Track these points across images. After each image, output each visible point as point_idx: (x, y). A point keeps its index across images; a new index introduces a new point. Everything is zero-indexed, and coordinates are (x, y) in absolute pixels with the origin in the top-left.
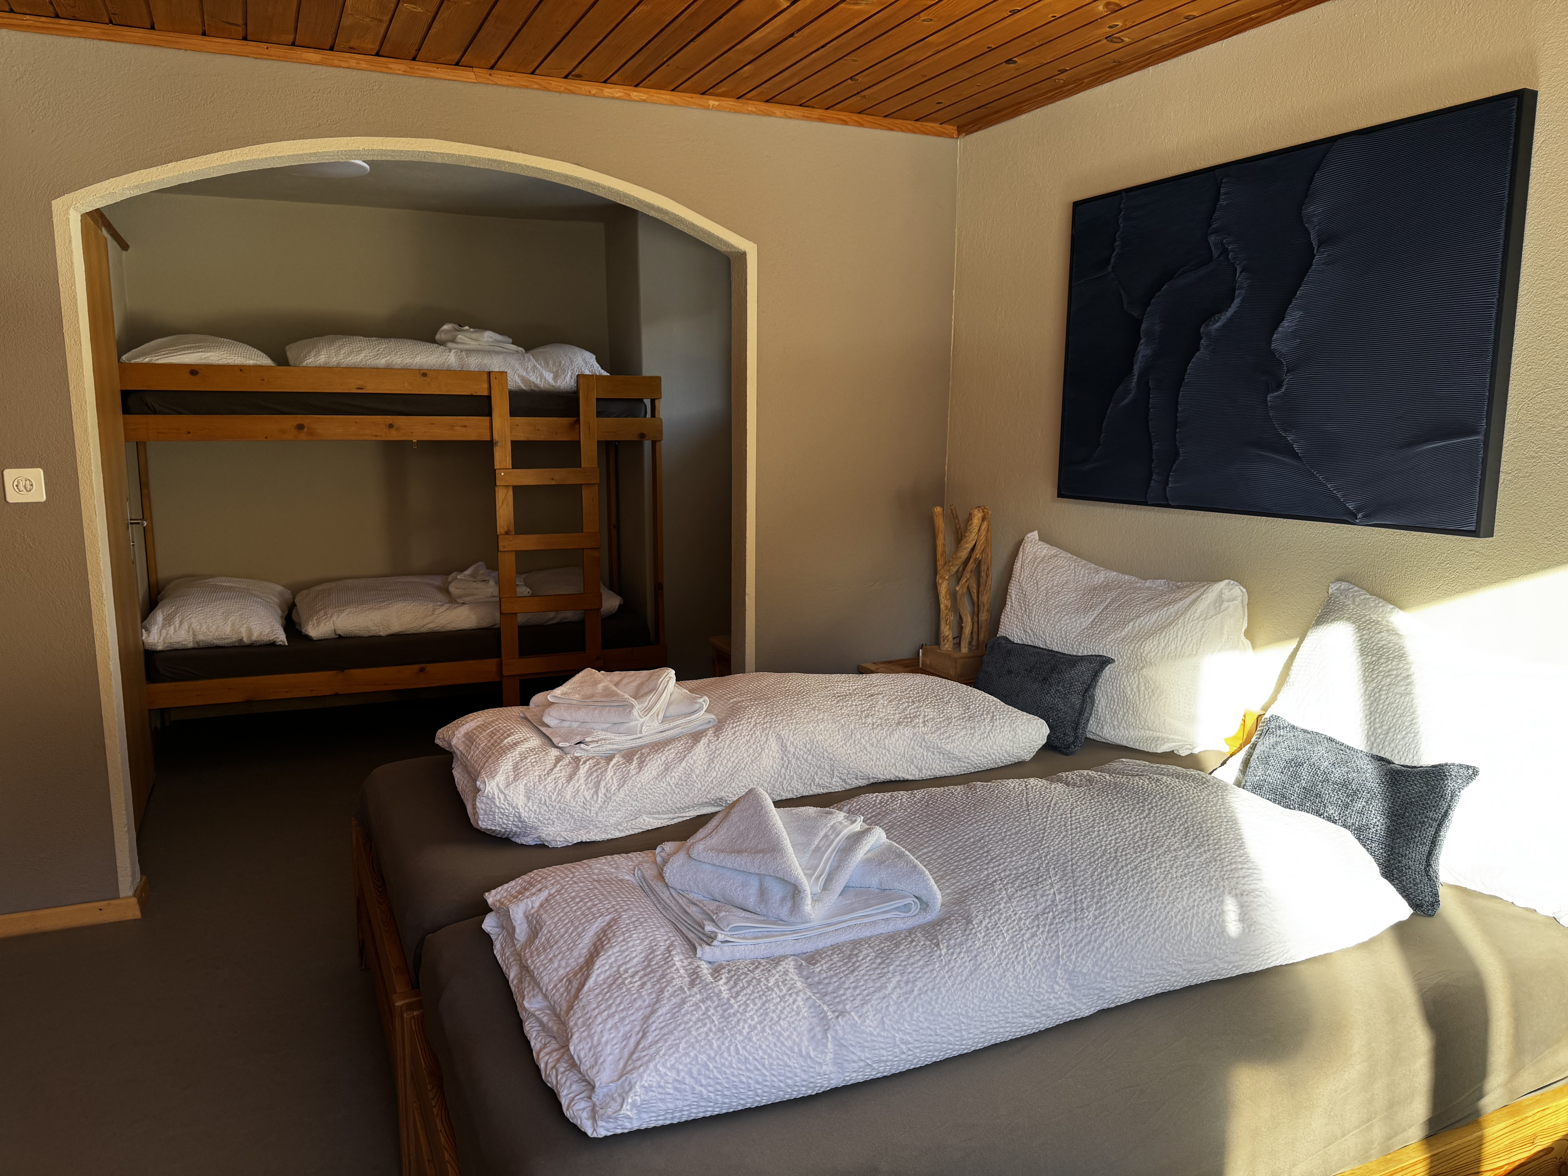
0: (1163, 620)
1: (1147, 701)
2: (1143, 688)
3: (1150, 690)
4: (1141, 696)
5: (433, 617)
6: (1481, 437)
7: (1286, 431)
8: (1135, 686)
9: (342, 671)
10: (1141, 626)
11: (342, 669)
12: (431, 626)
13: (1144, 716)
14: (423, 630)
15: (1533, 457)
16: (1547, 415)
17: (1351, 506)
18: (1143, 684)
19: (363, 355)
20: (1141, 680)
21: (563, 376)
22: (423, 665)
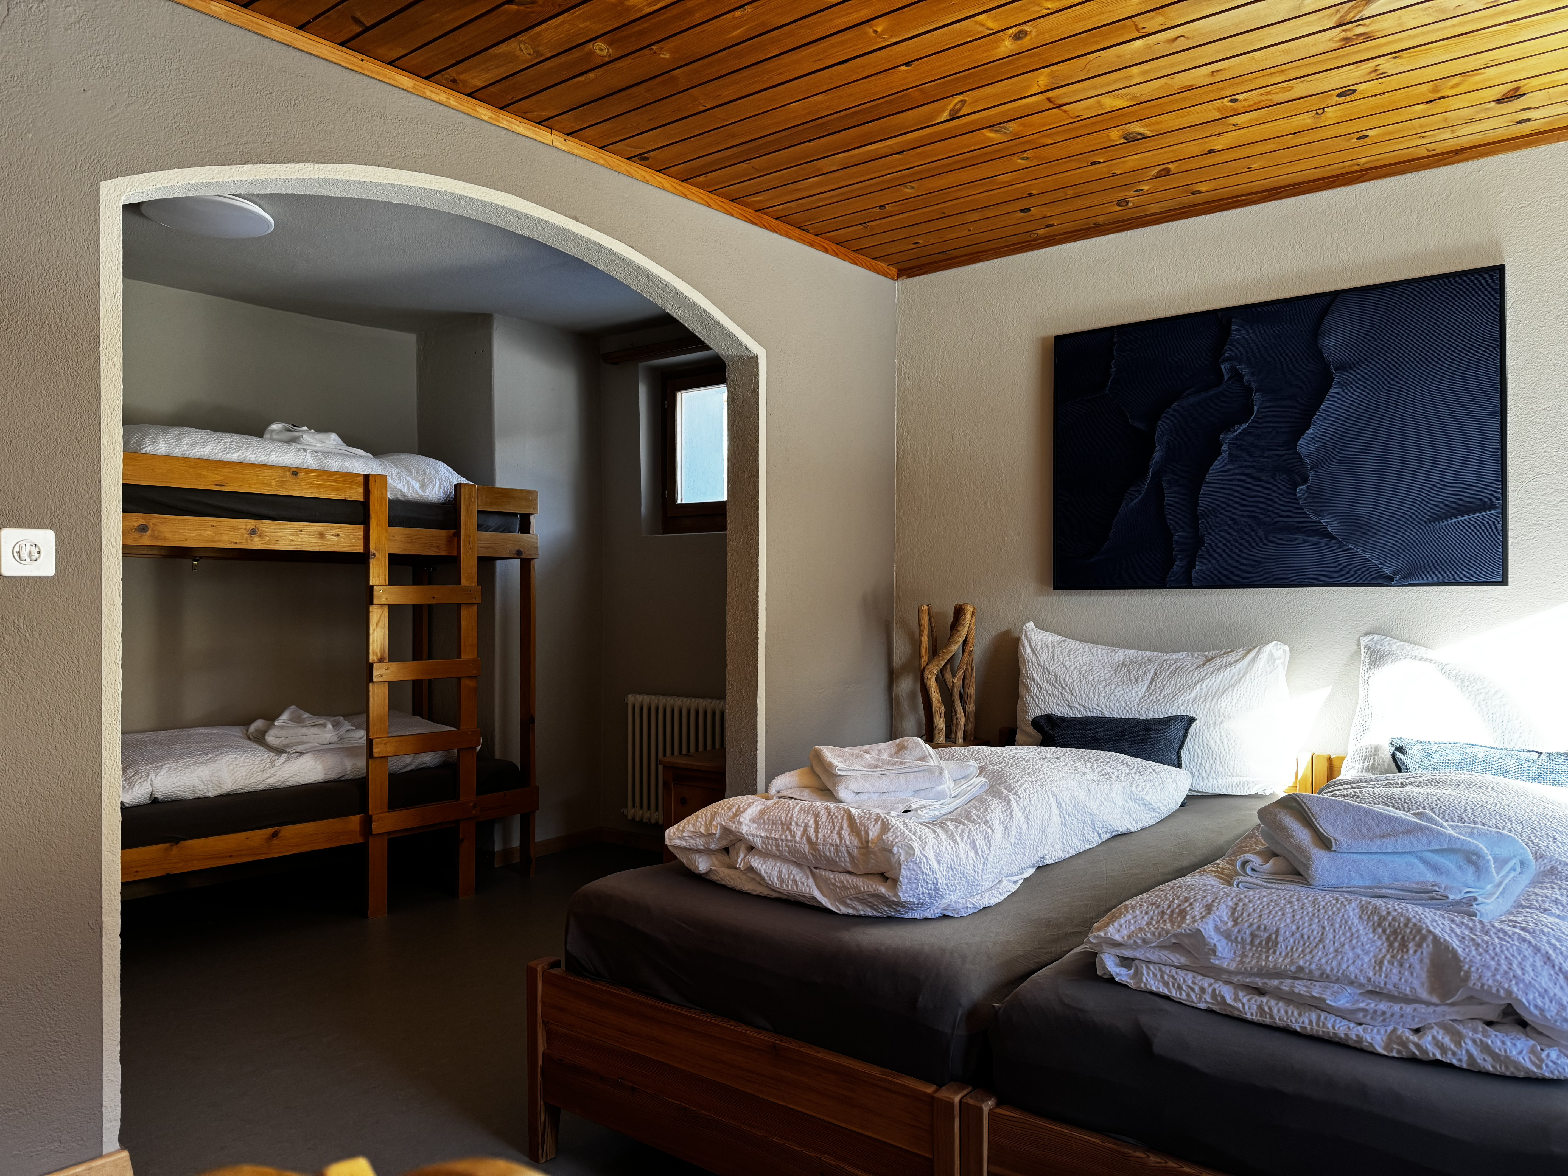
0: (1228, 679)
1: (1232, 750)
2: (1225, 740)
3: (1232, 741)
4: (1226, 747)
5: (273, 770)
6: (1499, 511)
7: (1319, 516)
8: (1218, 739)
9: (177, 843)
10: (1209, 687)
11: (176, 841)
12: (270, 781)
13: (1232, 763)
14: (261, 787)
15: (1535, 525)
16: (1542, 493)
17: (1388, 571)
18: (1224, 736)
19: (210, 447)
20: (1223, 733)
21: (431, 486)
22: (276, 829)
